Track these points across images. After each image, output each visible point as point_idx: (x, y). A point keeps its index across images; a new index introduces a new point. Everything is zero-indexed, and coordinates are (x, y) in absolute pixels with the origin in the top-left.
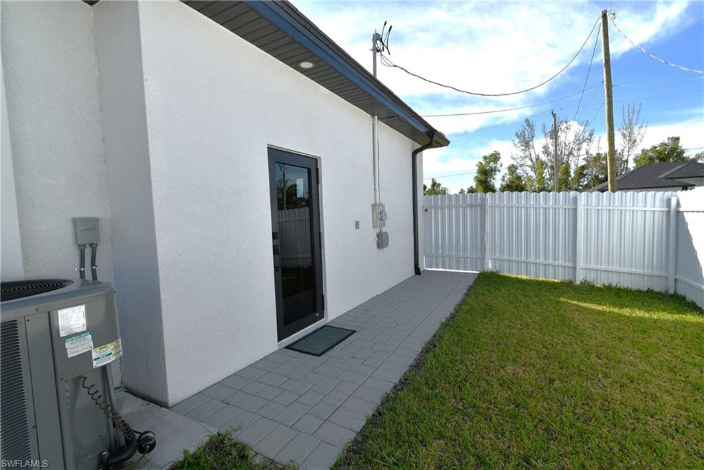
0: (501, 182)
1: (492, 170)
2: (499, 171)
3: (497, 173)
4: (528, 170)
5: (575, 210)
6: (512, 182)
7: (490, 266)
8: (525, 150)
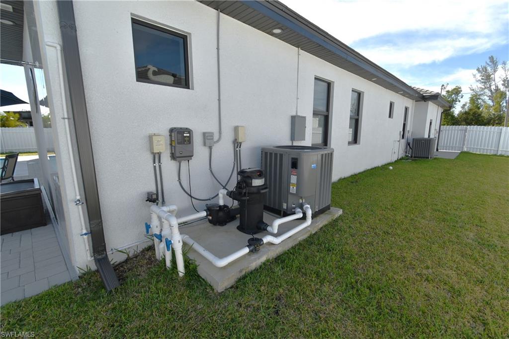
0: (461, 109)
1: (453, 100)
2: (459, 101)
3: (458, 102)
4: (486, 98)
5: (501, 132)
6: (470, 110)
7: (465, 150)
8: (485, 83)
